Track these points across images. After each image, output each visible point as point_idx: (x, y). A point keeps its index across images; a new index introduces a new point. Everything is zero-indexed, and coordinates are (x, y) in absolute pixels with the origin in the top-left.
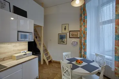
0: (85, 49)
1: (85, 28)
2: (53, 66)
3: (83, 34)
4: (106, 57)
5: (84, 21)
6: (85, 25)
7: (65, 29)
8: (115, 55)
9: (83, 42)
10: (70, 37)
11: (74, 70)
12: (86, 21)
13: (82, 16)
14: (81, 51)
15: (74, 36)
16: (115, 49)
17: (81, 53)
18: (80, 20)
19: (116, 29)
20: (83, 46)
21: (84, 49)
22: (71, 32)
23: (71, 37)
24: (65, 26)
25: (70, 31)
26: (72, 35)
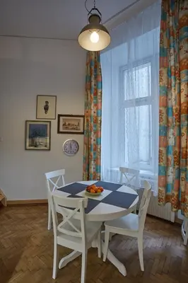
0: (97, 160)
1: (97, 109)
2: (9, 218)
3: (92, 123)
4: (142, 172)
5: (96, 94)
6: (97, 102)
7: (46, 109)
8: (159, 165)
9: (93, 142)
10: (59, 132)
11: (92, 213)
12: (99, 94)
13: (91, 81)
14: (88, 165)
15: (70, 127)
16: (159, 152)
17: (87, 169)
18: (86, 90)
19: (160, 115)
20: (92, 153)
21: (94, 161)
22: (61, 118)
23: (61, 130)
24: (47, 102)
25: (59, 116)
26: (64, 125)
